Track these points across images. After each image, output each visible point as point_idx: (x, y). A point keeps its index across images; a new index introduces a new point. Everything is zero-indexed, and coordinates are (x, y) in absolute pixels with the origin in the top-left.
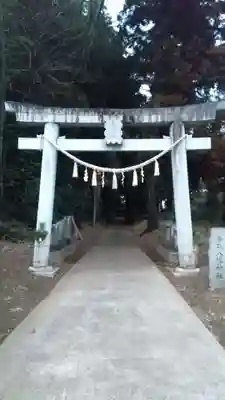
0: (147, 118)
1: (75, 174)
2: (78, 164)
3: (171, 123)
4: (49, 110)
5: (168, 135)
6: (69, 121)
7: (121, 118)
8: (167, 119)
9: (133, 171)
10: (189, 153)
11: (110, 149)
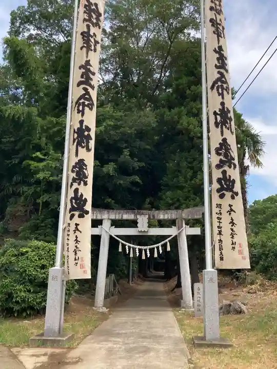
0: (162, 216)
1: (120, 250)
2: (122, 243)
3: (177, 219)
4: (106, 212)
5: (175, 226)
6: (117, 218)
7: (147, 216)
8: (174, 217)
9: (154, 248)
10: (188, 237)
11: (141, 234)
